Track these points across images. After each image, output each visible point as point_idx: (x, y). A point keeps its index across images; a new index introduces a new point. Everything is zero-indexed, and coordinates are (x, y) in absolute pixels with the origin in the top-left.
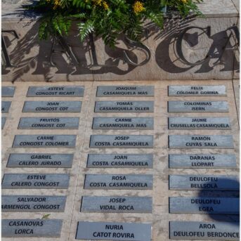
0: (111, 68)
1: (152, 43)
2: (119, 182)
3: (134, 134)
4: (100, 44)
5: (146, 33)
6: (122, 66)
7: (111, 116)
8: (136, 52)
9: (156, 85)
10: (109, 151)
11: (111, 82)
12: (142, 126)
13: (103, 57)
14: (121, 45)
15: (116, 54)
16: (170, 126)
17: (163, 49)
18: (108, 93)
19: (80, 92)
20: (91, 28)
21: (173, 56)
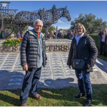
0: (12, 51)
4: (11, 48)
5: (18, 46)
6: (14, 51)
7: (10, 57)
8: (16, 49)
10: (8, 62)
11: (12, 53)
12: (14, 58)
13: (11, 49)
14: (14, 48)
15: (13, 49)
18: (11, 55)
19: (7, 55)
20: (10, 45)
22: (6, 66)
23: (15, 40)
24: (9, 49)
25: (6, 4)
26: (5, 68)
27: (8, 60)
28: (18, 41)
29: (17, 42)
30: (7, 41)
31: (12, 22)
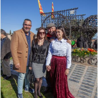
0: (80, 62)
1: (87, 59)
2: (76, 76)
3: (80, 71)
4: (79, 58)
5: (86, 57)
6: (82, 62)
7: (78, 68)
8: (84, 60)
9: (87, 66)
10: (76, 72)
11: (79, 64)
12: (83, 70)
13: (79, 60)
14: (82, 59)
16: (87, 71)
17: (89, 60)
18: (78, 65)
19: (75, 65)
20: (78, 55)
21: (90, 62)
22: (74, 76)
23: (83, 51)
24: (77, 60)
25: (74, 11)
26: (73, 78)
27: (76, 70)
28: (87, 52)
29: (85, 53)
30: (75, 51)
31: (79, 30)
